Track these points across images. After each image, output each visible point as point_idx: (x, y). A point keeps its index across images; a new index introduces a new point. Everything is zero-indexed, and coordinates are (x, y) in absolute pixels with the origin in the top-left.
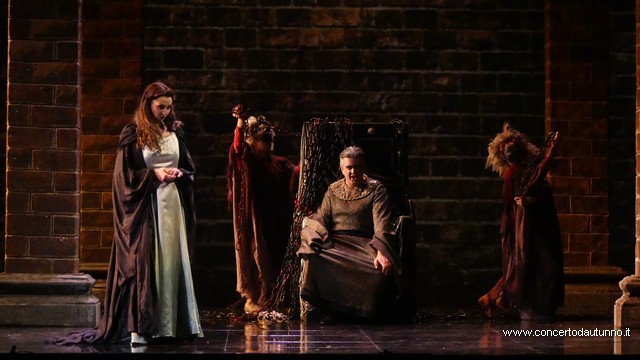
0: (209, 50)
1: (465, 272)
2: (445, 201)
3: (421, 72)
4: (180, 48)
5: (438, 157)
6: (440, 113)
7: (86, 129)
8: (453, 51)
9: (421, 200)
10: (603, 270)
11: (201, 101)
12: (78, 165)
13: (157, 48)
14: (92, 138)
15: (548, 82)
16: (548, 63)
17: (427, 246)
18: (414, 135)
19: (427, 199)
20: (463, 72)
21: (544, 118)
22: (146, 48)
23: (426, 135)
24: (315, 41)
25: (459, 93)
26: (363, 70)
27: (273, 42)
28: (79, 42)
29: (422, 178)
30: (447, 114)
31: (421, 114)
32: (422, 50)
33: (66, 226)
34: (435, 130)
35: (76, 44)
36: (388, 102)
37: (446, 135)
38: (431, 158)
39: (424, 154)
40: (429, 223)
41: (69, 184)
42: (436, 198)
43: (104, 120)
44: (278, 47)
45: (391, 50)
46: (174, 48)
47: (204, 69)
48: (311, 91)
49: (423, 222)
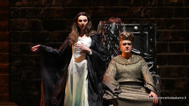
2: (177, 66)
5: (173, 42)
6: (174, 18)
9: (164, 66)
11: (42, 13)
19: (167, 66)
23: (166, 30)
25: (184, 7)
29: (164, 54)
30: (178, 18)
31: (163, 19)
34: (171, 28)
36: (145, 12)
37: (177, 30)
38: (169, 43)
39: (165, 41)
40: (168, 78)
42: (171, 65)
48: (102, 7)
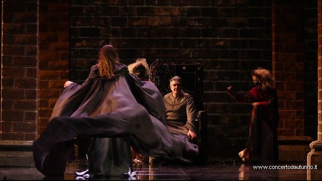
0: (103, 28)
1: (232, 139)
2: (222, 103)
3: (210, 38)
4: (88, 27)
5: (218, 81)
6: (219, 59)
7: (41, 67)
8: (226, 28)
9: (210, 103)
10: (301, 138)
12: (37, 86)
13: (77, 27)
14: (44, 72)
15: (273, 44)
16: (274, 34)
17: (213, 126)
18: (206, 70)
19: (213, 103)
20: (231, 39)
21: (272, 62)
22: (72, 27)
23: (212, 70)
24: (157, 23)
25: (229, 49)
26: (181, 38)
27: (136, 24)
28: (38, 24)
29: (210, 92)
30: (223, 60)
31: (209, 60)
32: (210, 27)
33: (31, 116)
34: (217, 68)
35: (36, 25)
36: (193, 54)
37: (223, 70)
38: (215, 82)
39: (211, 80)
40: (214, 114)
41: (33, 95)
42: (217, 102)
43: (50, 63)
44: (138, 26)
45: (194, 27)
46: (86, 27)
47: (101, 37)
48: (154, 48)
49: (211, 114)
